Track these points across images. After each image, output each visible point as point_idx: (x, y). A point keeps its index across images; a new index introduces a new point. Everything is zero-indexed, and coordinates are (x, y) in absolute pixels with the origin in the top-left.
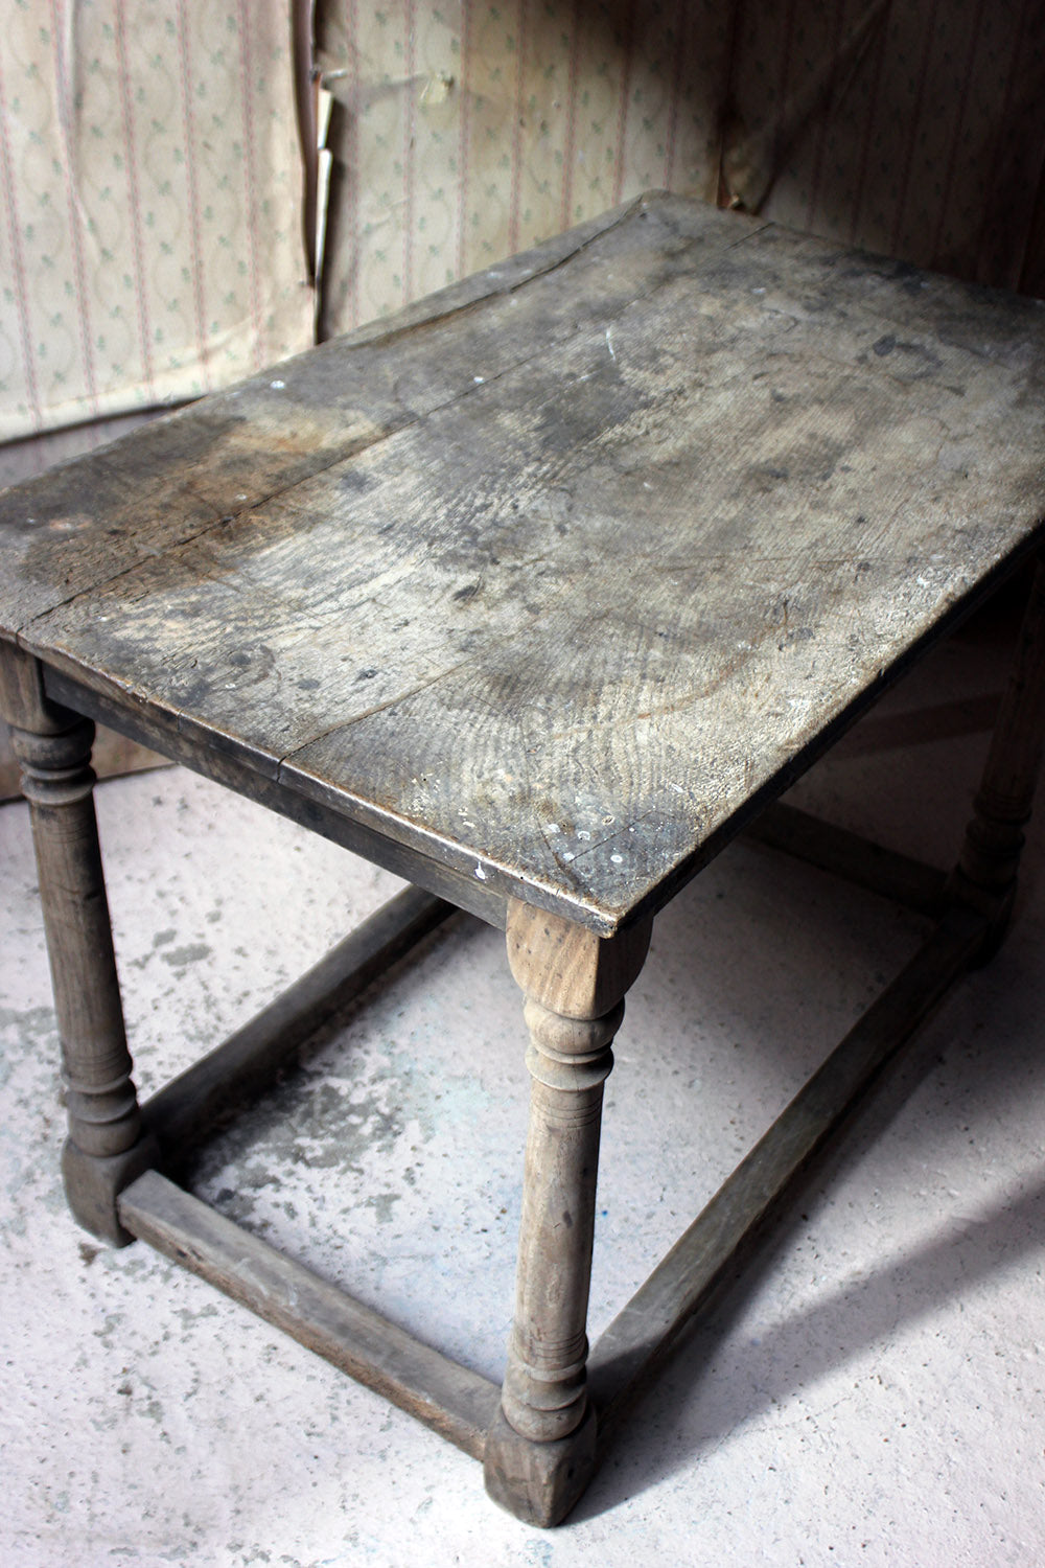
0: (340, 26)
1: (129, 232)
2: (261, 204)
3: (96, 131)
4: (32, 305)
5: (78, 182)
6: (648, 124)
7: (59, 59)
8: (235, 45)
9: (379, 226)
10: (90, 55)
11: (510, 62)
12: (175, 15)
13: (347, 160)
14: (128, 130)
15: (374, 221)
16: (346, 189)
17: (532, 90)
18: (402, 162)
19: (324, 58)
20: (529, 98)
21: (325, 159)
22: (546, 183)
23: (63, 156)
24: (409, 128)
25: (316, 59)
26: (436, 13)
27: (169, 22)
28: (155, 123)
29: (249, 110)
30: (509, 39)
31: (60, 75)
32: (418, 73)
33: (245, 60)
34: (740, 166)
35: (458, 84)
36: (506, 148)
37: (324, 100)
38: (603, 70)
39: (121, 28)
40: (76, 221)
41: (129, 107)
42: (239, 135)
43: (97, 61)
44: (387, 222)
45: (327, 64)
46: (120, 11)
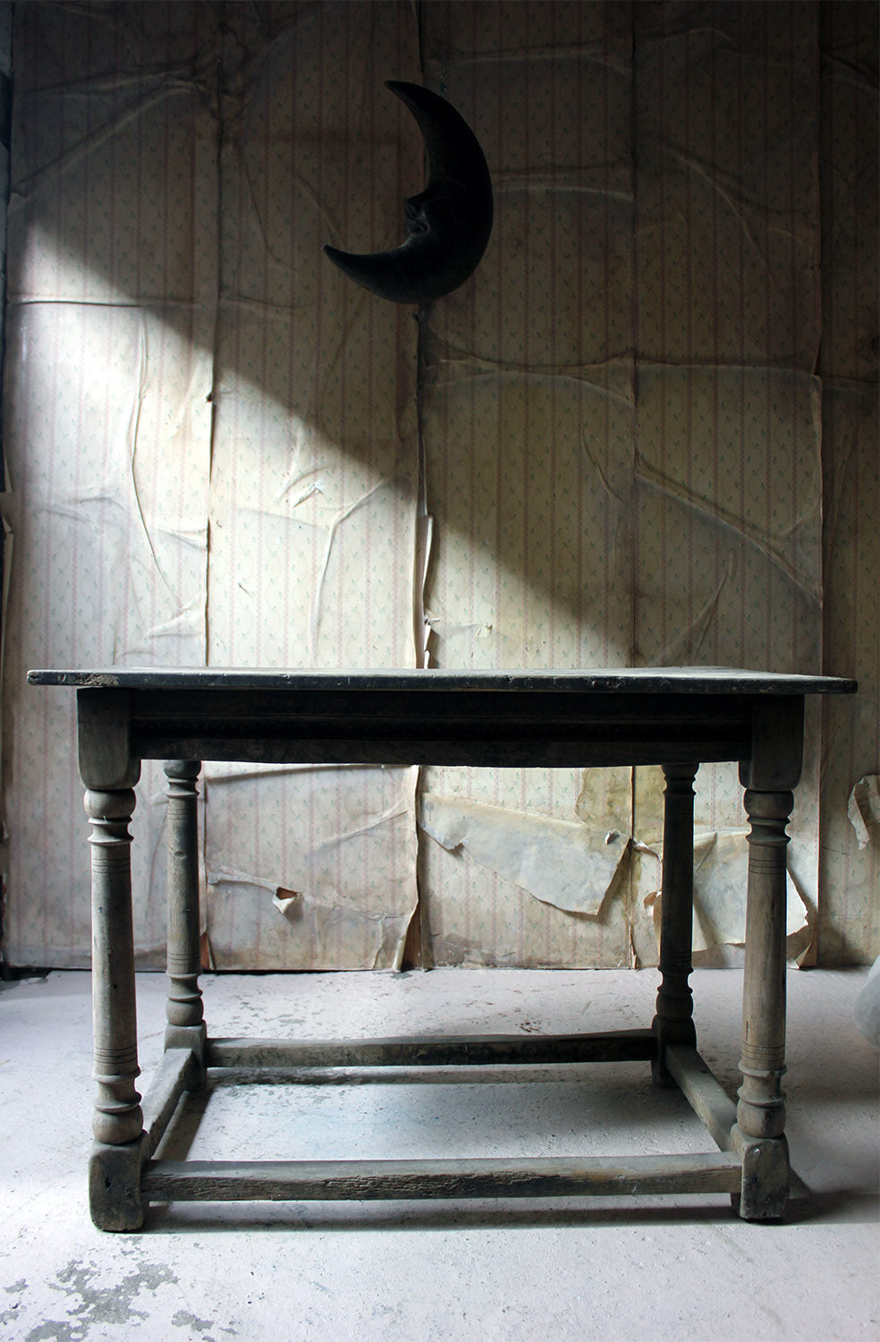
0: (438, 601)
3: (326, 637)
7: (313, 605)
8: (390, 605)
10: (326, 605)
11: (520, 621)
12: (365, 592)
13: (440, 659)
14: (340, 636)
17: (531, 634)
18: (467, 663)
19: (429, 612)
20: (530, 638)
21: (427, 655)
23: (310, 646)
24: (470, 646)
25: (425, 613)
26: (483, 597)
27: (361, 594)
28: (352, 636)
29: (395, 635)
30: (519, 610)
31: (312, 612)
32: (474, 623)
33: (395, 612)
35: (494, 629)
36: (520, 661)
37: (427, 630)
38: (567, 627)
39: (340, 595)
41: (341, 628)
42: (390, 645)
43: (329, 607)
45: (431, 616)
46: (341, 588)
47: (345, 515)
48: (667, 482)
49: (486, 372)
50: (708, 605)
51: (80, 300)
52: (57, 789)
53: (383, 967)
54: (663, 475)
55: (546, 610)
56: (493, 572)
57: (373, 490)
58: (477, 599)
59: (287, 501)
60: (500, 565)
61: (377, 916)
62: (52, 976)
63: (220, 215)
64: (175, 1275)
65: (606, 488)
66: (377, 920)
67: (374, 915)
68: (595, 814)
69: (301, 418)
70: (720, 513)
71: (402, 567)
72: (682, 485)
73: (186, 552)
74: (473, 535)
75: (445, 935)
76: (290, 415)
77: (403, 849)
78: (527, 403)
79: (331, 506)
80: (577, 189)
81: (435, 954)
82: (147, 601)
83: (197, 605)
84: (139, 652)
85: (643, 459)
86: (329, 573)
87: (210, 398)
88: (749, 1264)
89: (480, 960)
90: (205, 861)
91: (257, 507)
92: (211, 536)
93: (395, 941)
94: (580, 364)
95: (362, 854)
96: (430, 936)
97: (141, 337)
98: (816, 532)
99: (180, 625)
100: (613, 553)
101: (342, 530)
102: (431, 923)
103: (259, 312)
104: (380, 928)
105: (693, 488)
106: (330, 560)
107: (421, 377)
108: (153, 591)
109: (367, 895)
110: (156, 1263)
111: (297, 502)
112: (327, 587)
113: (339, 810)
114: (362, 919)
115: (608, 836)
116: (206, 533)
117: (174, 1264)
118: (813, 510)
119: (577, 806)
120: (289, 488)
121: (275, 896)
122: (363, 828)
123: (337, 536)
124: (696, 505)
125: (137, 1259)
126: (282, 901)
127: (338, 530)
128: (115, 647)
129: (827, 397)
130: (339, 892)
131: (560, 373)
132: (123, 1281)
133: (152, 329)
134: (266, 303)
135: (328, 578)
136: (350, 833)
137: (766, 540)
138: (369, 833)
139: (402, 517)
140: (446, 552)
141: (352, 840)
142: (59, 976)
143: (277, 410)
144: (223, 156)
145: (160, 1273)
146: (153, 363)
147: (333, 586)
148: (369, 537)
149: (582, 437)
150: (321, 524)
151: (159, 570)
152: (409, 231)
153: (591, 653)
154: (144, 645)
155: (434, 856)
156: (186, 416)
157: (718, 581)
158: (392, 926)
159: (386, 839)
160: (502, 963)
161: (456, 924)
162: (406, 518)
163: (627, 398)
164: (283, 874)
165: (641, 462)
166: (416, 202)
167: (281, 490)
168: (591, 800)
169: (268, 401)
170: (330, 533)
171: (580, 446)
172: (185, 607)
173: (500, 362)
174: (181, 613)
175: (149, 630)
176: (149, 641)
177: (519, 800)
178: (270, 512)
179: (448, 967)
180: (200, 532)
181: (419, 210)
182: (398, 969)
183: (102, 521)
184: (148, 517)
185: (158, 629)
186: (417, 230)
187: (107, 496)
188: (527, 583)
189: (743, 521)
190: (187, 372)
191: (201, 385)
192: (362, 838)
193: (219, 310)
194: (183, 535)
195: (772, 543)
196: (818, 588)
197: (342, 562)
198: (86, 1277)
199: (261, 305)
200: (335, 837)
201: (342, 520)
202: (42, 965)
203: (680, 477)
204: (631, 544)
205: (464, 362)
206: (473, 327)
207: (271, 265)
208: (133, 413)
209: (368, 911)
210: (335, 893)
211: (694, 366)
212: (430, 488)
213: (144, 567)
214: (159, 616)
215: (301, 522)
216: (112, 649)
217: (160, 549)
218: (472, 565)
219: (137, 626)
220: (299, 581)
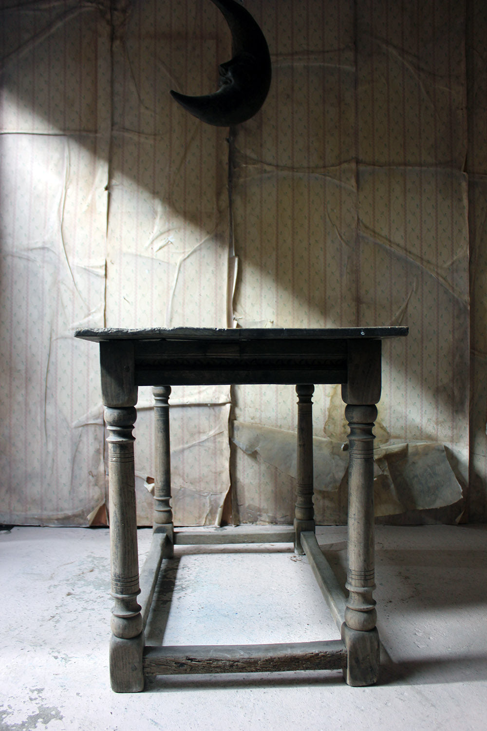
0: (242, 306)
7: (167, 309)
8: (213, 310)
10: (175, 309)
11: (290, 318)
12: (198, 302)
19: (236, 313)
25: (234, 314)
26: (268, 304)
27: (196, 303)
30: (289, 312)
32: (263, 319)
33: (216, 313)
35: (275, 322)
37: (235, 324)
38: (318, 321)
39: (184, 303)
43: (177, 311)
45: (237, 315)
46: (184, 299)
47: (186, 256)
48: (377, 235)
49: (269, 172)
50: (402, 308)
51: (30, 132)
52: (17, 419)
53: (210, 524)
54: (374, 232)
55: (305, 312)
56: (274, 289)
57: (203, 241)
58: (264, 305)
59: (152, 248)
60: (278, 285)
61: (206, 494)
62: (14, 530)
63: (112, 82)
64: (61, 714)
65: (340, 239)
66: (206, 496)
67: (204, 493)
68: (335, 433)
69: (160, 199)
70: (408, 254)
71: (220, 287)
72: (386, 238)
73: (92, 279)
74: (262, 267)
75: (247, 505)
76: (154, 198)
77: (221, 454)
78: (293, 190)
79: (177, 251)
80: (322, 64)
81: (241, 516)
82: (70, 308)
83: (98, 310)
84: (65, 338)
85: (362, 222)
86: (177, 290)
87: (107, 189)
88: (432, 708)
89: (267, 520)
90: (104, 462)
91: (134, 251)
92: (108, 269)
93: (217, 509)
94: (324, 167)
95: (197, 457)
96: (237, 506)
97: (66, 154)
98: (466, 264)
99: (89, 321)
100: (345, 277)
101: (185, 265)
102: (238, 497)
103: (135, 138)
104: (208, 501)
105: (392, 239)
106: (178, 283)
107: (231, 176)
108: (73, 303)
109: (200, 481)
110: (51, 706)
111: (158, 248)
112: (176, 299)
113: (183, 431)
114: (197, 496)
115: (343, 446)
116: (104, 267)
117: (62, 707)
118: (463, 252)
119: (325, 428)
120: (153, 241)
121: (145, 482)
122: (198, 441)
123: (182, 269)
124: (394, 249)
125: (39, 703)
126: (150, 485)
127: (182, 265)
128: (51, 335)
129: (471, 186)
130: (184, 479)
131: (313, 172)
132: (27, 719)
133: (73, 149)
134: (139, 133)
135: (176, 293)
136: (190, 444)
137: (436, 270)
138: (201, 444)
139: (220, 257)
140: (246, 278)
141: (191, 449)
142: (18, 530)
143: (146, 195)
144: (114, 46)
145: (52, 713)
146: (73, 169)
147: (179, 297)
148: (200, 269)
149: (326, 210)
150: (172, 262)
151: (77, 289)
152: (221, 83)
154: (68, 333)
155: (240, 458)
156: (93, 199)
157: (407, 293)
158: (215, 501)
159: (211, 448)
160: (280, 521)
161: (253, 499)
162: (222, 258)
163: (352, 186)
164: (150, 469)
165: (361, 224)
166: (226, 66)
167: (148, 242)
168: (333, 424)
169: (141, 190)
170: (178, 267)
171: (325, 215)
172: (92, 311)
173: (277, 166)
174: (89, 315)
175: (71, 325)
176: (71, 331)
177: (290, 425)
178: (142, 254)
179: (249, 524)
180: (101, 267)
181: (227, 70)
182: (218, 525)
183: (43, 261)
184: (70, 258)
185: (76, 324)
186: (225, 83)
187: (46, 246)
188: (294, 296)
189: (422, 259)
190: (93, 173)
191: (101, 181)
192: (197, 448)
193: (112, 137)
194: (91, 269)
195: (439, 271)
196: (467, 298)
197: (184, 285)
199: (136, 134)
200: (181, 447)
201: (185, 260)
202: (9, 523)
203: (385, 232)
204: (355, 272)
205: (255, 166)
206: (261, 145)
207: (143, 110)
208: (61, 198)
209: (200, 491)
210: (181, 480)
211: (392, 167)
212: (236, 241)
213: (69, 288)
214: (77, 316)
215: (160, 260)
216: (49, 336)
217: (78, 277)
218: (262, 285)
219: (64, 323)
220: (159, 295)
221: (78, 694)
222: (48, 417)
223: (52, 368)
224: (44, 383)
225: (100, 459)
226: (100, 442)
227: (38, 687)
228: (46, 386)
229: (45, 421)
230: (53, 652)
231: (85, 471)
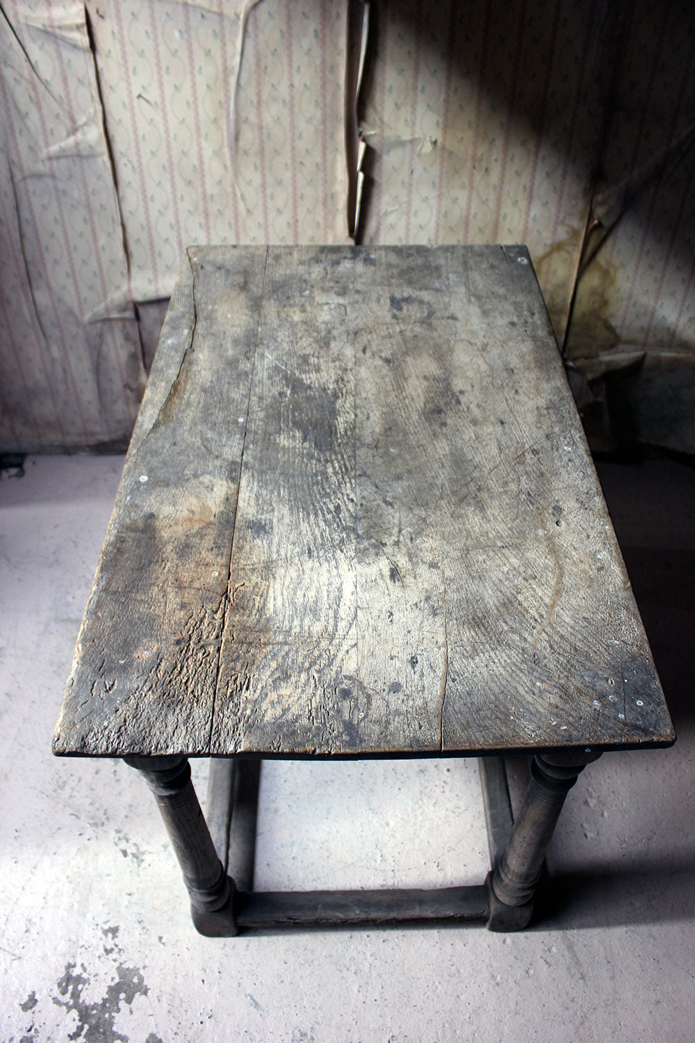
0: (375, 109)
1: (261, 202)
2: (330, 195)
3: (246, 152)
4: (212, 231)
5: (236, 176)
6: (548, 175)
7: (228, 116)
8: (319, 114)
9: (392, 212)
10: (243, 115)
11: (469, 135)
12: (287, 99)
13: (376, 177)
14: (262, 152)
15: (389, 209)
16: (375, 192)
17: (481, 150)
18: (406, 182)
19: (365, 125)
20: (479, 154)
21: (361, 176)
22: (487, 200)
23: (229, 163)
24: (410, 164)
25: (359, 125)
26: (428, 106)
27: (284, 101)
28: (275, 150)
29: (325, 148)
30: (470, 122)
31: (228, 124)
32: (416, 136)
33: (324, 122)
34: (602, 204)
35: (439, 143)
36: (465, 179)
37: (362, 147)
38: (524, 143)
39: (259, 103)
40: (235, 195)
41: (262, 142)
42: (319, 160)
43: (247, 118)
44: (397, 210)
45: (366, 130)
46: (259, 95)
55: (502, 123)
56: (442, 75)
58: (421, 108)
60: (450, 67)
64: (145, 983)
71: (332, 67)
73: (67, 54)
74: (420, 25)
82: (34, 118)
83: (91, 120)
84: (40, 176)
86: (244, 76)
92: (93, 31)
99: (77, 144)
100: (594, 52)
101: (256, 19)
106: (244, 61)
108: (38, 105)
110: (131, 967)
112: (242, 95)
116: (85, 29)
123: (250, 28)
125: (117, 959)
127: (251, 20)
128: (11, 171)
132: (107, 993)
135: (242, 82)
142: (34, 464)
145: (134, 981)
147: (249, 93)
148: (290, 28)
150: (229, 12)
151: (38, 77)
153: (547, 173)
154: (41, 168)
170: (241, 23)
172: (80, 123)
174: (74, 131)
175: (45, 151)
176: (47, 164)
180: (78, 27)
184: (7, 4)
185: (54, 148)
188: (482, 90)
194: (58, 32)
197: (258, 64)
198: (80, 987)
201: (255, 6)
202: (17, 451)
204: (618, 40)
213: (22, 76)
214: (52, 134)
215: (203, 9)
216: (9, 176)
217: (35, 54)
218: (418, 65)
219: (30, 147)
220: (208, 86)
221: (160, 938)
222: (41, 308)
223: (28, 230)
224: (21, 257)
225: (139, 367)
226: (135, 343)
227: (112, 924)
228: (26, 261)
229: (38, 314)
230: (119, 839)
231: (117, 386)
